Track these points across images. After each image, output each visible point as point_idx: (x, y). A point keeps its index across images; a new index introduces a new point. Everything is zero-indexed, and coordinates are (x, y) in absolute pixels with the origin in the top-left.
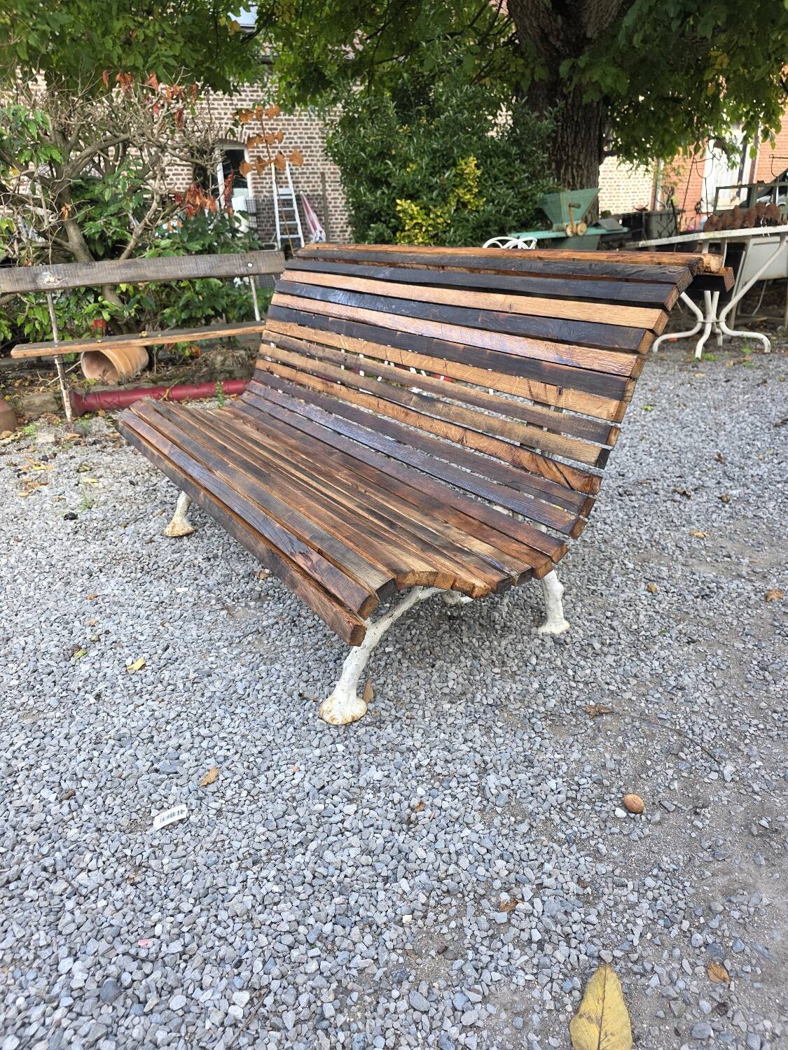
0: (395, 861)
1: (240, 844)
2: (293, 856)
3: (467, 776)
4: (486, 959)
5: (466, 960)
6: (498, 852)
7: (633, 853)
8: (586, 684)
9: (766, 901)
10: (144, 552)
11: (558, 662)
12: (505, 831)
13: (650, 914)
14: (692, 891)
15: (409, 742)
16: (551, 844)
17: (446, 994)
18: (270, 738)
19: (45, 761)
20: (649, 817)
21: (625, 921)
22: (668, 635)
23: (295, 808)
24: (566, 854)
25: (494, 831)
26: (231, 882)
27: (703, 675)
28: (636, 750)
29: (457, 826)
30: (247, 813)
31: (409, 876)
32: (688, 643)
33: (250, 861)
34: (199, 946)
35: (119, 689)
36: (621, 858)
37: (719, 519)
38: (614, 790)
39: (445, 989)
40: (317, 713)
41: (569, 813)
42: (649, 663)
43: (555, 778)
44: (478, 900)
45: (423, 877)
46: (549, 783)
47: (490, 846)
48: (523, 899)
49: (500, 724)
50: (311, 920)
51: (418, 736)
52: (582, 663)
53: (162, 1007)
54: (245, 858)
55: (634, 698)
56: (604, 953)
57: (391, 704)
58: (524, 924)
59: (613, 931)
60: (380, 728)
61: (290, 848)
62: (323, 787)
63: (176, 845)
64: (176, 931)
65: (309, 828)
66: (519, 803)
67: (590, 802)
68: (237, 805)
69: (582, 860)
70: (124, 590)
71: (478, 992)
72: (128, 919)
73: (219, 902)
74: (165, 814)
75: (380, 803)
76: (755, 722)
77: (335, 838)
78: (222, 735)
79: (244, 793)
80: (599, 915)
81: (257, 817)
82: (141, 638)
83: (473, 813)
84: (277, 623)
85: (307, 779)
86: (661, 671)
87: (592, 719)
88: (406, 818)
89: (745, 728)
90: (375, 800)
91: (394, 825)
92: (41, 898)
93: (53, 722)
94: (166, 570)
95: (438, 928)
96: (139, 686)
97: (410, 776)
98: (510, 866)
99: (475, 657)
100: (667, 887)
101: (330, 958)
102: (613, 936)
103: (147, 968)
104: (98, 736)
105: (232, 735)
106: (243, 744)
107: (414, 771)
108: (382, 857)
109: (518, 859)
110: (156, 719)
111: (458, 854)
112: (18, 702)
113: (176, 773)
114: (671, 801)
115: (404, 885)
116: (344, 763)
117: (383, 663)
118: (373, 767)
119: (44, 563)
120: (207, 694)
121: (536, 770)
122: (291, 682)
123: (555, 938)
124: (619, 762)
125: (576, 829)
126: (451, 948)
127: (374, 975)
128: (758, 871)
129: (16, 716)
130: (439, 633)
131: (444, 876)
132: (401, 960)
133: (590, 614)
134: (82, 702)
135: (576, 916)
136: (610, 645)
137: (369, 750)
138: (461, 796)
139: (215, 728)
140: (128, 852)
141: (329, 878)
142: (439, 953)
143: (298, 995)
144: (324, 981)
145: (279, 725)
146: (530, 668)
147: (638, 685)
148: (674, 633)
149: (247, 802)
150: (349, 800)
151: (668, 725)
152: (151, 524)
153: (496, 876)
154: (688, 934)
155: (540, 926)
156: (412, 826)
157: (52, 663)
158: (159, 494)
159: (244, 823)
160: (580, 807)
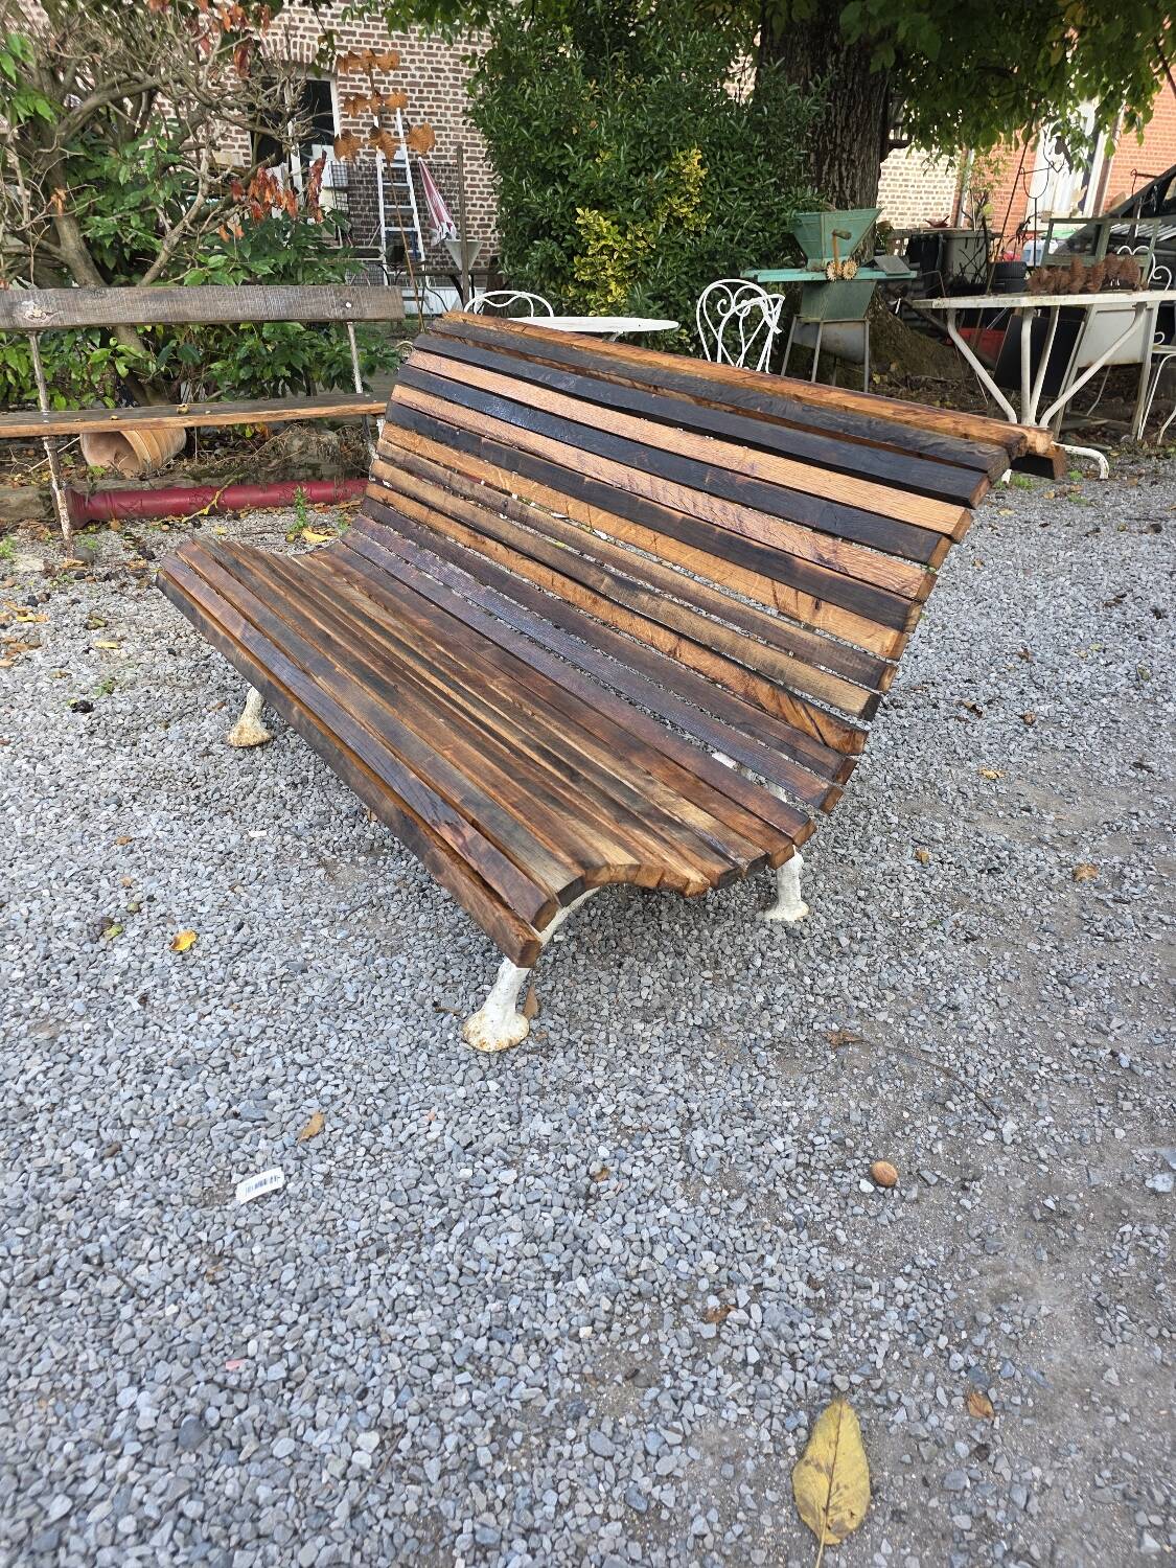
0: (569, 1252)
1: (358, 1226)
2: (432, 1243)
3: (666, 1130)
4: (688, 1386)
5: (662, 1388)
6: (705, 1240)
7: (881, 1243)
8: (828, 998)
9: (1045, 1310)
10: (198, 769)
11: (792, 966)
12: (715, 1211)
13: (899, 1327)
14: (953, 1295)
15: (587, 1079)
16: (775, 1228)
17: (636, 1433)
18: (395, 1069)
19: (74, 1099)
20: (904, 1192)
21: (866, 1335)
22: (940, 928)
23: (432, 1174)
24: (794, 1243)
25: (701, 1211)
26: (349, 1280)
27: (983, 990)
28: (890, 1096)
29: (651, 1202)
30: (366, 1180)
31: (588, 1272)
32: (966, 940)
33: (373, 1249)
34: (309, 1370)
35: (173, 989)
36: (865, 1250)
37: (1019, 750)
38: (859, 1153)
39: (635, 1427)
40: (460, 1033)
41: (799, 1186)
42: (912, 970)
43: (782, 1134)
44: (677, 1306)
45: (606, 1274)
46: (775, 1142)
47: (695, 1231)
48: (736, 1306)
49: (711, 1055)
50: (458, 1334)
51: (599, 1070)
52: (824, 966)
53: (263, 1454)
54: (366, 1245)
55: (891, 1021)
56: (839, 1380)
57: (563, 1021)
58: (738, 1340)
59: (851, 1349)
60: (547, 1057)
61: (426, 1231)
62: (471, 1144)
63: (270, 1226)
64: (276, 1349)
65: (453, 1203)
66: (734, 1170)
67: (828, 1170)
68: (352, 1168)
69: (814, 1252)
70: (171, 831)
71: (677, 1431)
72: (210, 1332)
73: (333, 1308)
74: (253, 1181)
75: (549, 1168)
76: (1047, 1060)
77: (487, 1219)
78: (326, 1063)
79: (362, 1151)
80: (834, 1328)
81: (381, 1187)
82: (201, 909)
83: (674, 1184)
84: (399, 892)
85: (448, 1132)
86: (928, 981)
87: (834, 1049)
88: (584, 1190)
89: (1034, 1068)
90: (542, 1163)
91: (568, 1201)
92: (85, 1302)
93: (81, 1038)
94: (232, 801)
95: (626, 1345)
96: (203, 984)
97: (588, 1129)
98: (721, 1260)
99: (678, 954)
100: (922, 1290)
101: (485, 1386)
102: (850, 1356)
103: (240, 1400)
104: (149, 1061)
105: (340, 1064)
106: (357, 1078)
107: (594, 1123)
108: (551, 1246)
109: (731, 1249)
110: (231, 1037)
111: (652, 1241)
112: (26, 1005)
113: (265, 1119)
114: (932, 1170)
115: (581, 1284)
116: (498, 1108)
117: (550, 959)
118: (539, 1116)
119: (47, 782)
120: (303, 1001)
121: (758, 1124)
122: (422, 985)
123: (777, 1359)
124: (866, 1113)
125: (807, 1208)
126: (642, 1371)
127: (543, 1408)
128: (1038, 1269)
129: (24, 1027)
130: (630, 914)
131: (633, 1273)
132: (578, 1388)
133: (837, 893)
134: (120, 1008)
135: (804, 1329)
136: (862, 940)
137: (532, 1090)
138: (657, 1160)
139: (316, 1052)
140: (203, 1235)
141: (481, 1275)
142: (626, 1378)
143: (443, 1435)
144: (477, 1419)
145: (407, 1050)
146: (753, 972)
147: (896, 1001)
148: (948, 925)
149: (366, 1164)
150: (506, 1163)
151: (933, 1061)
152: (206, 724)
153: (701, 1273)
154: (945, 1353)
155: (758, 1342)
156: (591, 1201)
157: (73, 946)
158: (214, 672)
159: (363, 1195)
160: (815, 1177)
